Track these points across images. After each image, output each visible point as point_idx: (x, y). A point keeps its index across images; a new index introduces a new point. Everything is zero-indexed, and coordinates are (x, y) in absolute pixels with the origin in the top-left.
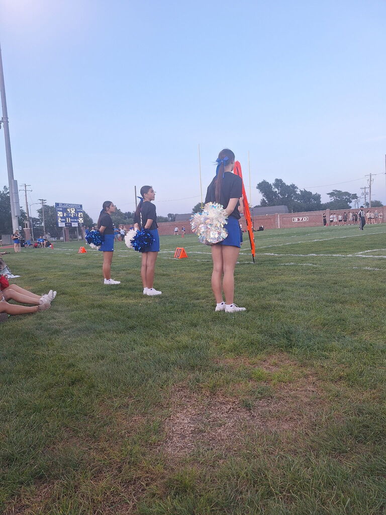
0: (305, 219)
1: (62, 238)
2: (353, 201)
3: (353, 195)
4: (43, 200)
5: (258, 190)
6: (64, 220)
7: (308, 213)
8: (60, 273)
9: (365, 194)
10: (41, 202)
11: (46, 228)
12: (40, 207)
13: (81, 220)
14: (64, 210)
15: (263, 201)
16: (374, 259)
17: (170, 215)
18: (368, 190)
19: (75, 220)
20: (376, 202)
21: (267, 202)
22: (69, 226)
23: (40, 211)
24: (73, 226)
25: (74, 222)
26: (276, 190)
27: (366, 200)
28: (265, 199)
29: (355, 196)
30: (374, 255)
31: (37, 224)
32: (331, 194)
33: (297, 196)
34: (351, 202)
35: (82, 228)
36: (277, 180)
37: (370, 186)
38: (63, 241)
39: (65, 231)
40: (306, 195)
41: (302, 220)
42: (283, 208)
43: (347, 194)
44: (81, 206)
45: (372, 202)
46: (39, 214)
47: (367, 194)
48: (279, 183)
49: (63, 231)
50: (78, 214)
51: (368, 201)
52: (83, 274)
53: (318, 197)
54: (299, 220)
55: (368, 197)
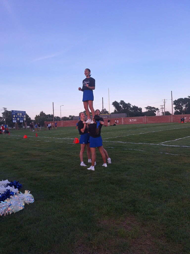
0: (135, 120)
1: (14, 128)
2: (157, 111)
3: (156, 108)
4: (5, 108)
5: (113, 106)
6: (16, 119)
7: (136, 117)
8: (14, 153)
9: (162, 108)
10: (4, 109)
11: (6, 122)
12: (3, 111)
13: (25, 119)
14: (16, 114)
15: (115, 111)
16: (169, 147)
17: (70, 116)
18: (163, 107)
19: (22, 119)
20: (167, 112)
21: (117, 111)
22: (18, 122)
23: (3, 114)
24: (20, 122)
25: (21, 120)
26: (121, 105)
27: (162, 111)
28: (116, 110)
29: (157, 109)
30: (169, 145)
31: (2, 120)
32: (147, 108)
33: (131, 109)
34: (156, 112)
35: (25, 123)
36: (121, 101)
37: (164, 105)
38: (15, 130)
39: (16, 124)
40: (135, 108)
41: (134, 121)
42: (125, 114)
43: (154, 108)
44: (25, 112)
45: (165, 112)
46: (2, 115)
47: (163, 108)
48: (122, 102)
49: (15, 124)
50: (23, 116)
51: (164, 111)
52: (26, 154)
53: (141, 109)
54: (132, 120)
55: (163, 110)
